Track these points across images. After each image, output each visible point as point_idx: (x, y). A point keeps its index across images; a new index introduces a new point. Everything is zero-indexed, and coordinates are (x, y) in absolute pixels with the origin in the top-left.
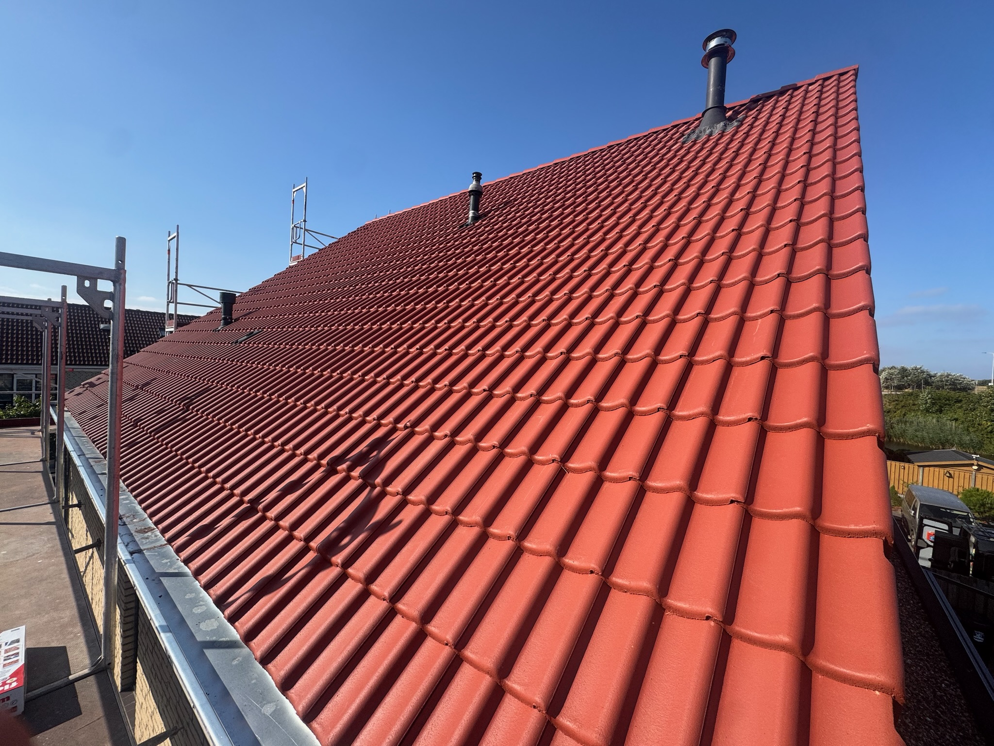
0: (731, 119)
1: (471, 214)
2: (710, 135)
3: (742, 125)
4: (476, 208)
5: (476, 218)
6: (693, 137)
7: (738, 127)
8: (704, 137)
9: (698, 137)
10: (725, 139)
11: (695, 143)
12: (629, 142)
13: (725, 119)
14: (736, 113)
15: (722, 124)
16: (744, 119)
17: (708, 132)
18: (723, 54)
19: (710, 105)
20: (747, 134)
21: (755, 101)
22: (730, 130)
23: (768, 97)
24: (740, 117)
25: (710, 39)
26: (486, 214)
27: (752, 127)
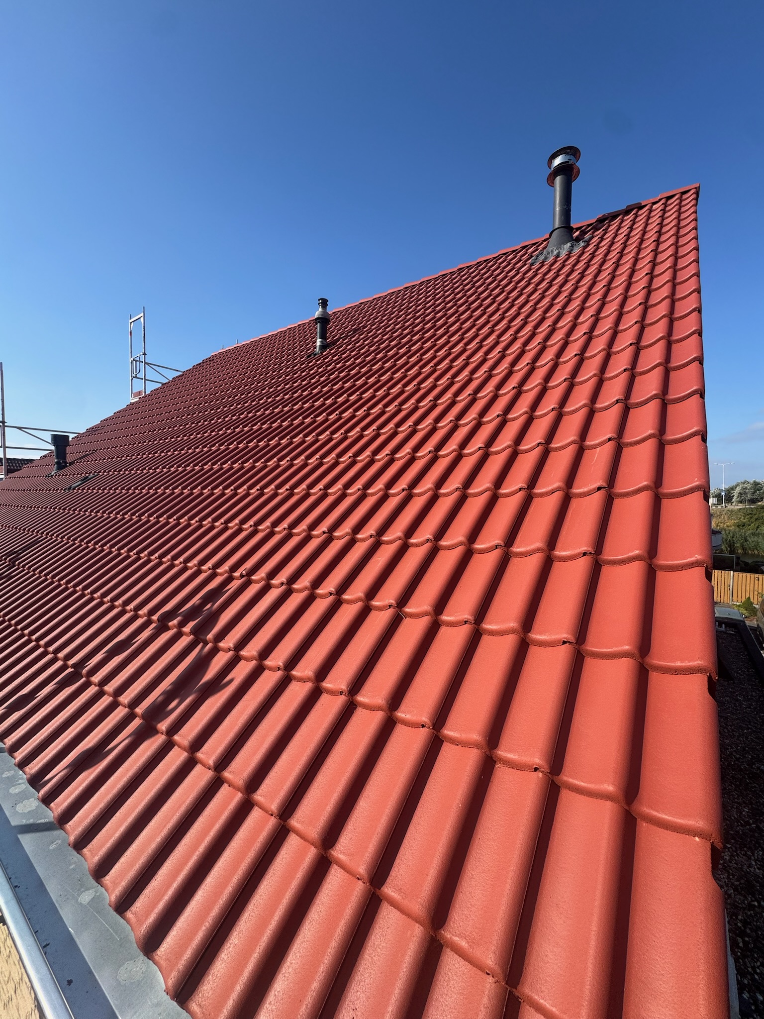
0: (578, 240)
1: (318, 342)
2: (558, 256)
3: (588, 245)
4: (323, 336)
5: (323, 347)
6: (541, 258)
7: (585, 247)
8: (551, 259)
9: (546, 258)
10: (572, 260)
11: (542, 264)
12: (479, 264)
13: (571, 239)
14: (584, 233)
15: (569, 244)
16: (591, 239)
17: (555, 253)
18: (568, 172)
19: (557, 225)
20: (593, 256)
21: (601, 221)
22: (577, 251)
23: (613, 216)
24: (587, 237)
25: (554, 156)
26: (334, 343)
27: (597, 247)
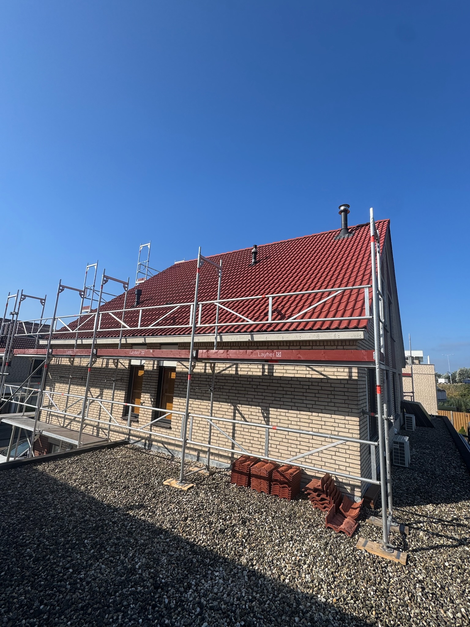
0: (350, 233)
1: (253, 261)
2: (344, 238)
3: (354, 235)
4: (255, 258)
5: (255, 262)
6: (338, 238)
7: (353, 236)
8: (342, 238)
9: (340, 238)
10: (349, 240)
11: (339, 240)
12: (313, 236)
13: (348, 233)
14: (352, 230)
15: (347, 234)
16: (355, 233)
17: (343, 237)
18: (346, 211)
19: (343, 228)
20: (356, 240)
21: (358, 227)
22: (350, 237)
23: (362, 226)
24: (354, 232)
25: (341, 206)
26: (259, 261)
27: (357, 237)
